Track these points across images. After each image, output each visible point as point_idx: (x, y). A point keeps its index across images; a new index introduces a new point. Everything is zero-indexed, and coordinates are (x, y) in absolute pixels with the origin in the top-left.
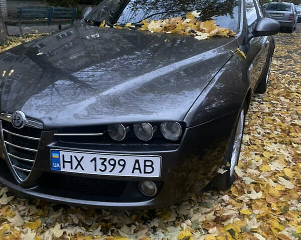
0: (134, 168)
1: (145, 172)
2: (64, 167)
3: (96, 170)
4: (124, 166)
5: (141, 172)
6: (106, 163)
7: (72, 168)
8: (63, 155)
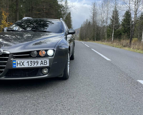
0: (41, 64)
1: (44, 65)
2: (17, 66)
3: (28, 65)
4: (38, 63)
5: (43, 65)
6: (32, 63)
7: (20, 66)
8: (17, 62)
